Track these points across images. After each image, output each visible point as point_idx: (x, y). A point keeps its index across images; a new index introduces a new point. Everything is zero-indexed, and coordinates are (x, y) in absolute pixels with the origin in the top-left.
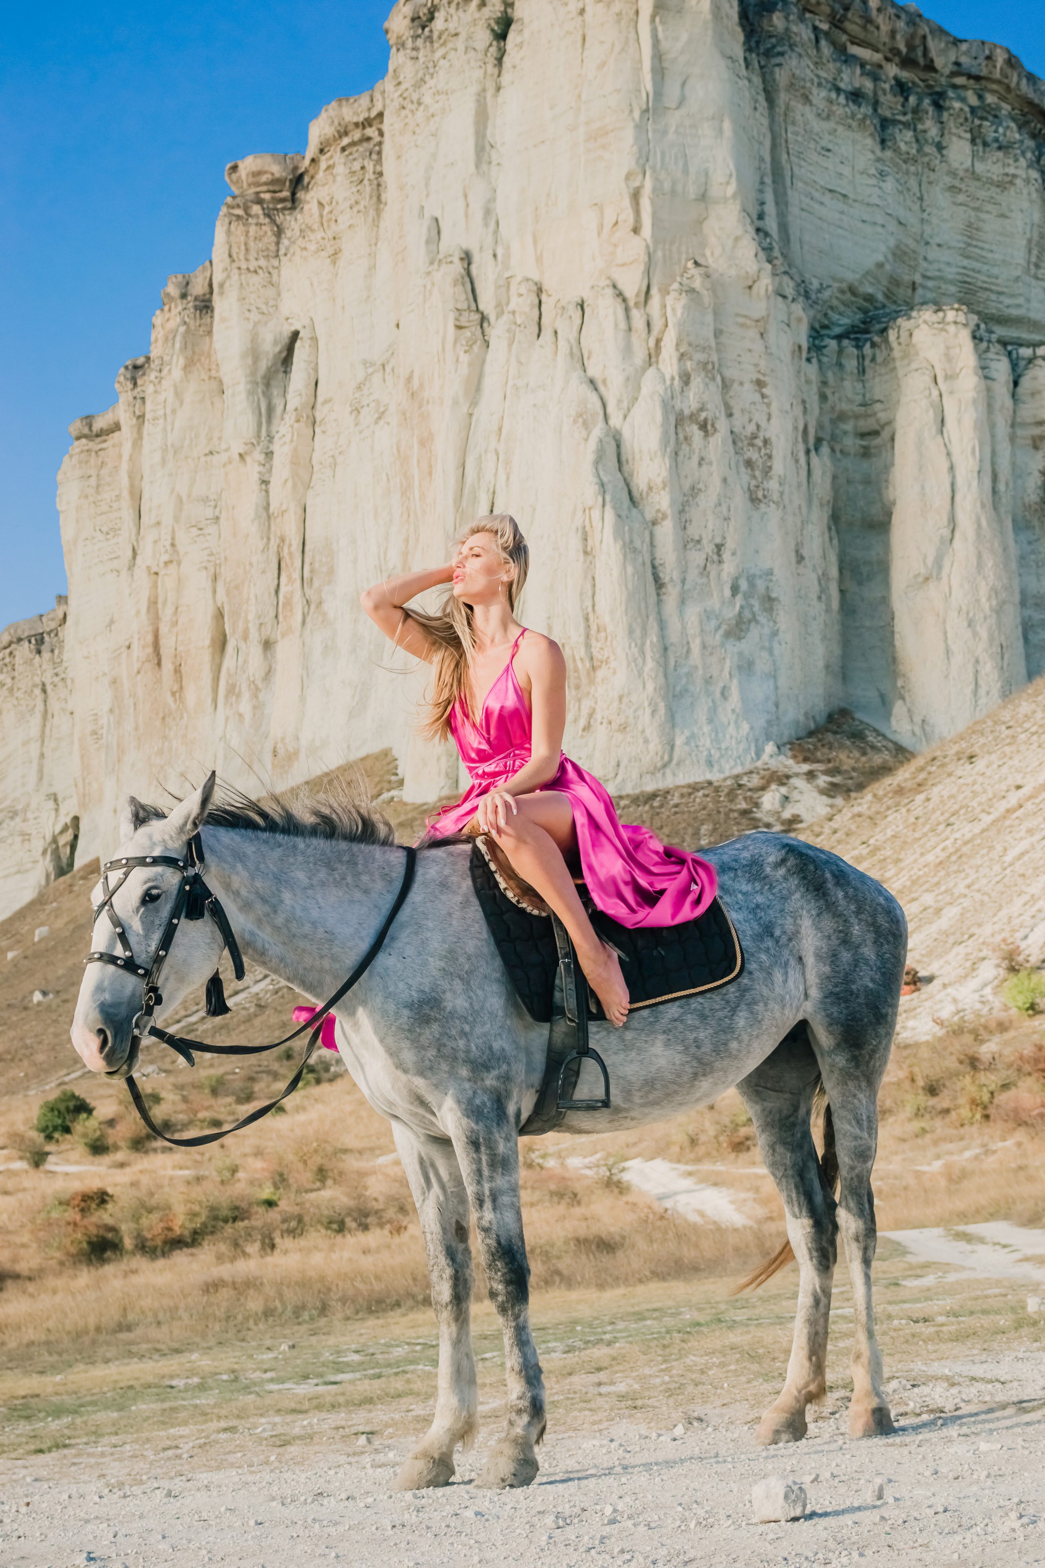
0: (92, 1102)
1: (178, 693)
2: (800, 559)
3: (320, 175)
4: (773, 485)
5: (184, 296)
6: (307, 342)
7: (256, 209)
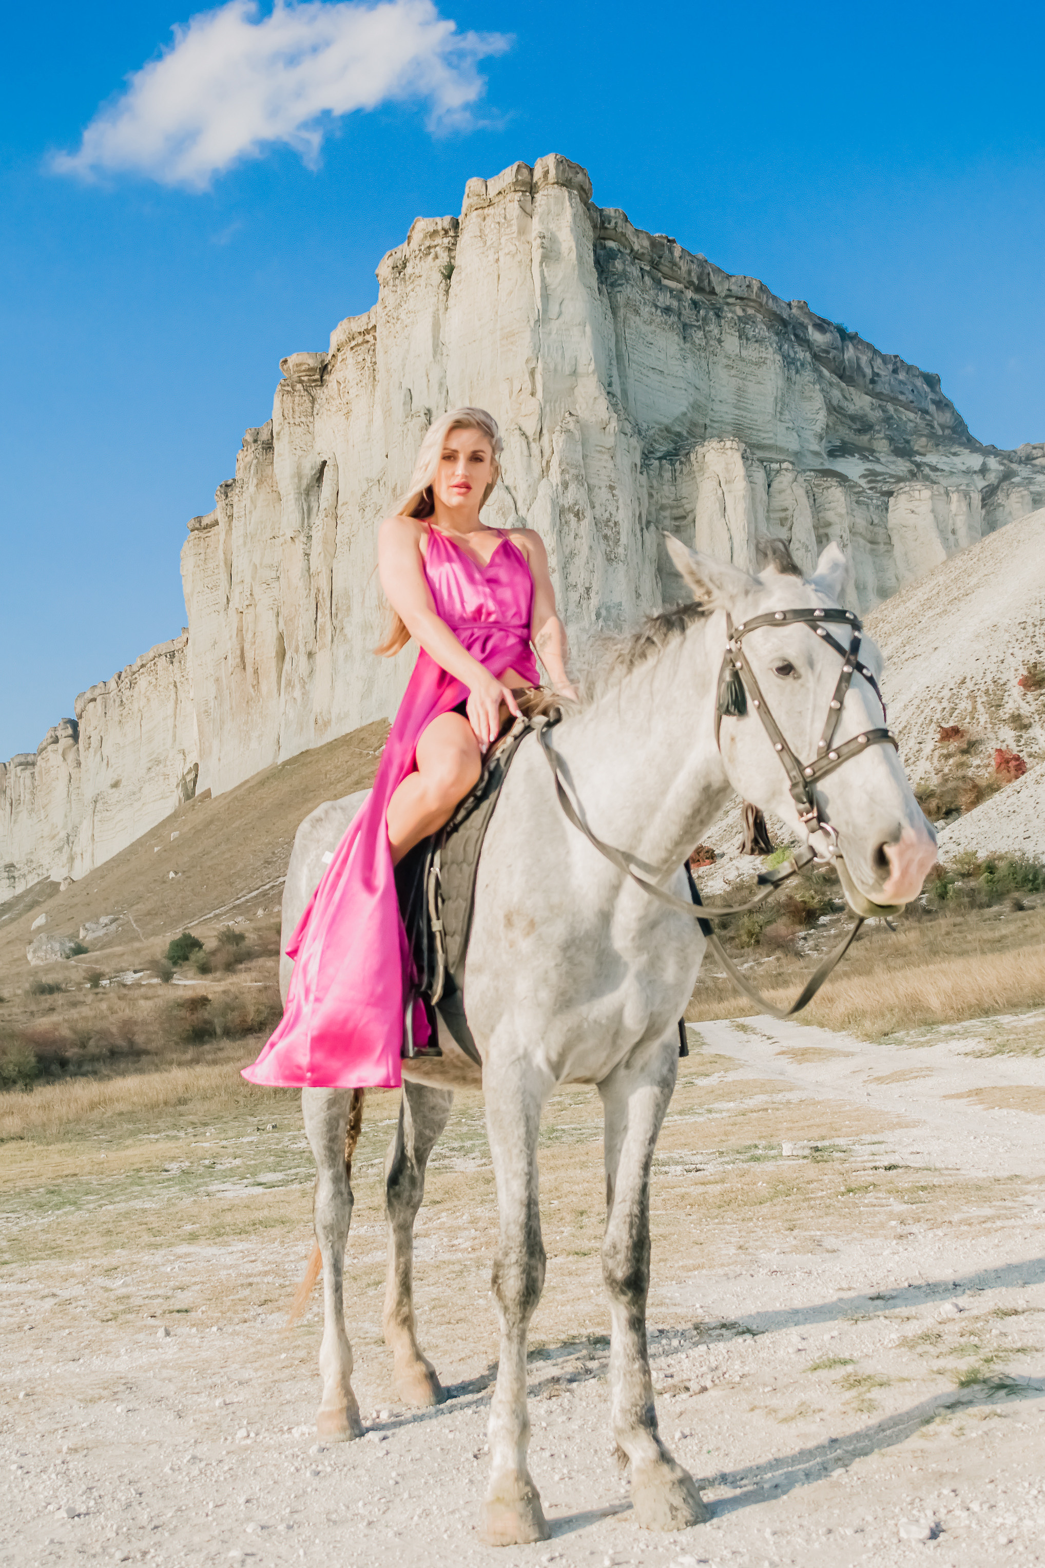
0: (202, 940)
1: (256, 686)
2: (638, 596)
3: (338, 365)
4: (621, 550)
5: (255, 441)
6: (332, 468)
7: (299, 386)
